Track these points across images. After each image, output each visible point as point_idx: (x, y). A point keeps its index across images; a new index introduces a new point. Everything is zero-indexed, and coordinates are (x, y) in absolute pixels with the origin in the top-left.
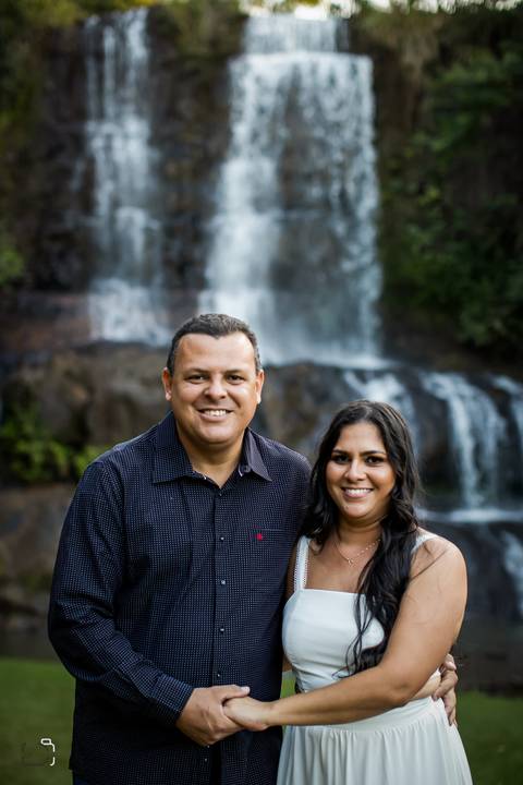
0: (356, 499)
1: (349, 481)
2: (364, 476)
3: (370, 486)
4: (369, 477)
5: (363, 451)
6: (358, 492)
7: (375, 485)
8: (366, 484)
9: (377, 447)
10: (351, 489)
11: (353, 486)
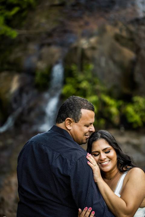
0: (106, 165)
1: (101, 160)
2: (106, 157)
3: (109, 160)
4: (108, 157)
5: (103, 149)
6: (106, 163)
7: (110, 159)
8: (108, 159)
9: (107, 146)
10: (103, 162)
11: (103, 161)
